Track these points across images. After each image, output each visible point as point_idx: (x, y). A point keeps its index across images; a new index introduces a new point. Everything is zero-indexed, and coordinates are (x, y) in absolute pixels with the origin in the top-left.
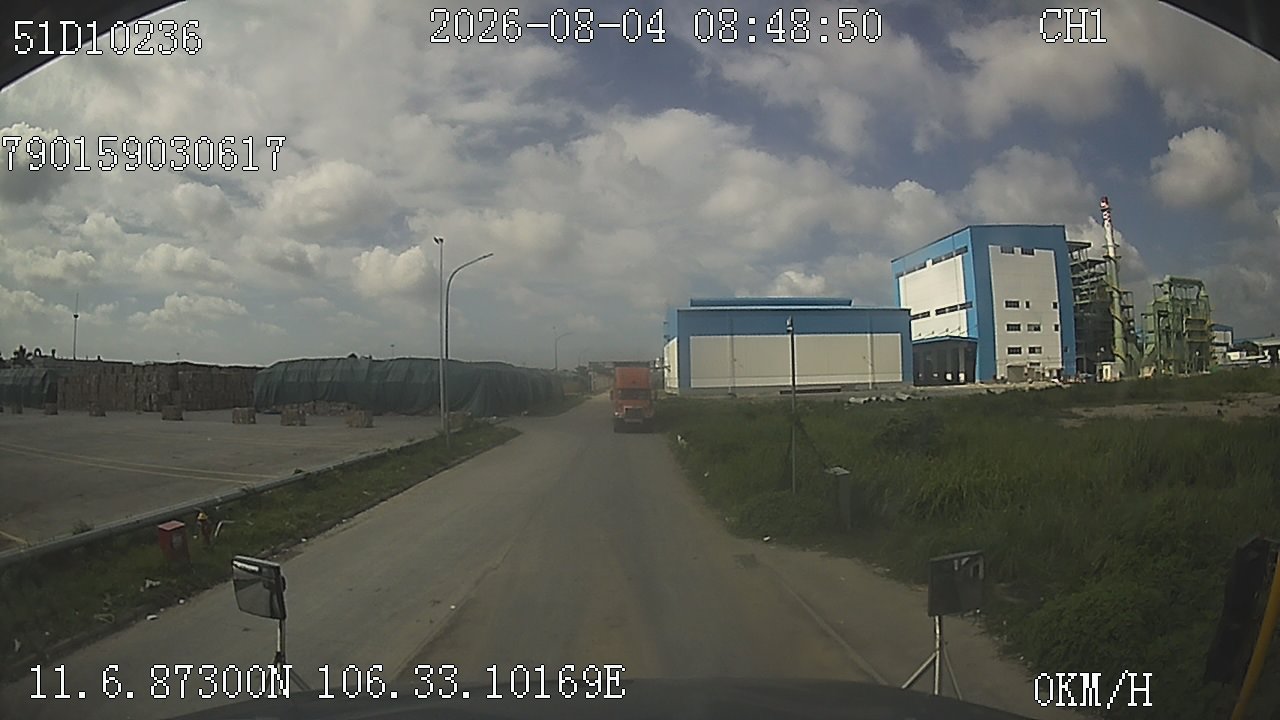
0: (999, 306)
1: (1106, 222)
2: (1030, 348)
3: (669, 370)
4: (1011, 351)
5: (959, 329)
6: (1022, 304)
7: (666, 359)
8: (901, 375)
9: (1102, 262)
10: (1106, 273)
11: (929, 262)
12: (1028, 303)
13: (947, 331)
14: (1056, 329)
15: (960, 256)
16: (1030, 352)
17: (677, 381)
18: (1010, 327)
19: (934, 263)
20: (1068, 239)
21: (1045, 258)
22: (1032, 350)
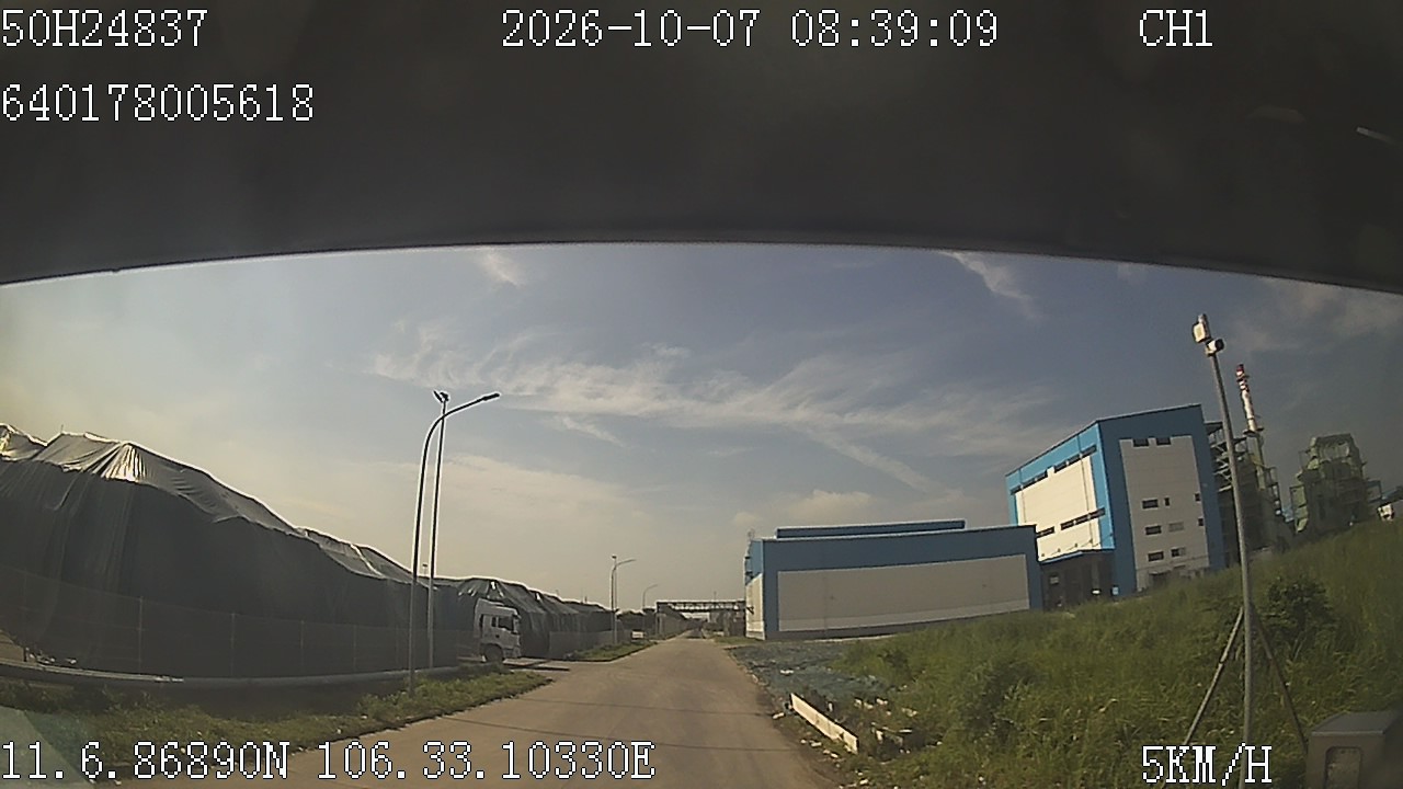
0: (1135, 508)
1: (1244, 392)
2: (1173, 551)
3: (752, 613)
4: (1152, 557)
5: (1091, 541)
6: (1162, 503)
7: (748, 600)
8: (1028, 601)
9: (1245, 439)
10: (1247, 451)
11: (1051, 471)
12: (1167, 500)
13: (1076, 546)
14: (1201, 524)
15: (1088, 458)
16: (1173, 555)
17: (762, 623)
18: (1149, 531)
19: (1056, 471)
20: (1206, 422)
21: (1183, 444)
22: (1175, 553)
